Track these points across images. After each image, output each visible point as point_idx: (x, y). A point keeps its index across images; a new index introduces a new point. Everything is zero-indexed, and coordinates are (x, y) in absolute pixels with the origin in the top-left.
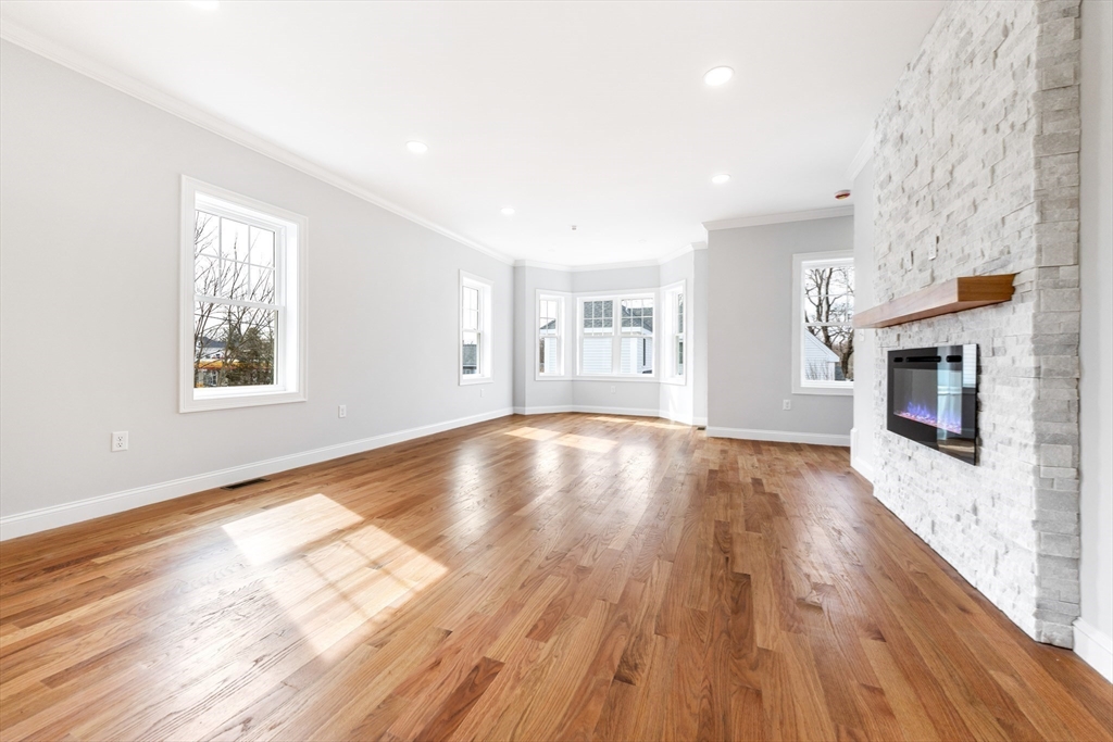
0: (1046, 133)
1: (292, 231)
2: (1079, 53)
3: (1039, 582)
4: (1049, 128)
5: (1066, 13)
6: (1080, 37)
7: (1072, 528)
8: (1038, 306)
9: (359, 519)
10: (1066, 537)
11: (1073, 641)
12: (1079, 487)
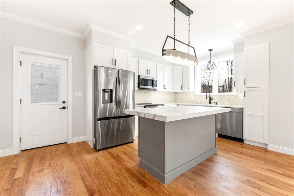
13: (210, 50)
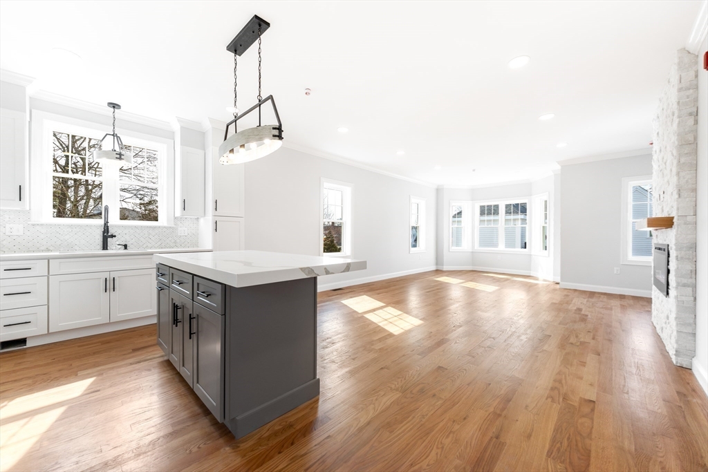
0: (681, 162)
1: (348, 191)
2: (696, 131)
3: (677, 342)
4: (683, 160)
5: (690, 114)
6: (697, 124)
7: (692, 321)
8: (677, 231)
9: (384, 305)
10: (690, 325)
11: (691, 366)
12: (695, 305)
13: (114, 107)
